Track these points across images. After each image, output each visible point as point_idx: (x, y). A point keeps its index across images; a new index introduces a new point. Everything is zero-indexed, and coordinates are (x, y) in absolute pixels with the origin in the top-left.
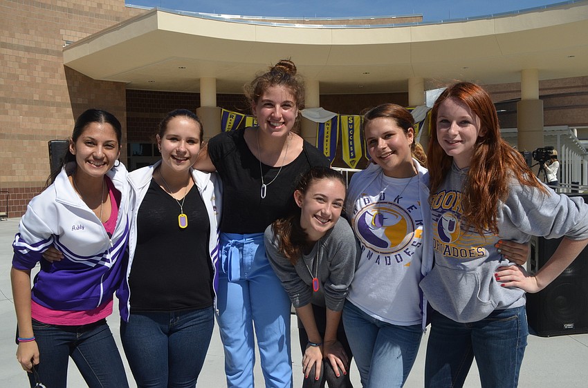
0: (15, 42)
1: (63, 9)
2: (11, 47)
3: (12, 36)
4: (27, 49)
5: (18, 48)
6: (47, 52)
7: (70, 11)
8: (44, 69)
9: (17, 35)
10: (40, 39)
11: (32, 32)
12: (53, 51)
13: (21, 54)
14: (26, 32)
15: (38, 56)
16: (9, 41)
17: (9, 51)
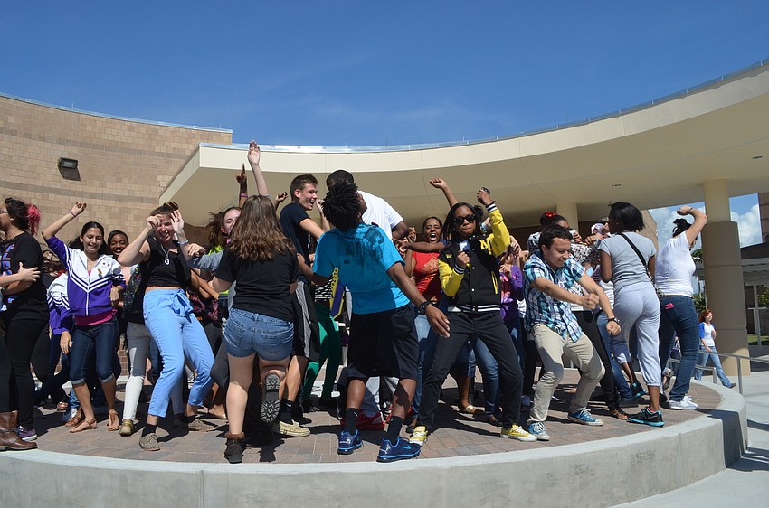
0: (106, 191)
1: (162, 154)
2: (102, 197)
3: (103, 186)
4: (119, 198)
5: (109, 197)
6: (141, 200)
7: (169, 155)
8: (136, 218)
9: (108, 185)
10: (134, 187)
11: (125, 180)
12: (148, 199)
13: (112, 203)
14: (119, 180)
15: (130, 205)
16: (99, 191)
17: (99, 202)
